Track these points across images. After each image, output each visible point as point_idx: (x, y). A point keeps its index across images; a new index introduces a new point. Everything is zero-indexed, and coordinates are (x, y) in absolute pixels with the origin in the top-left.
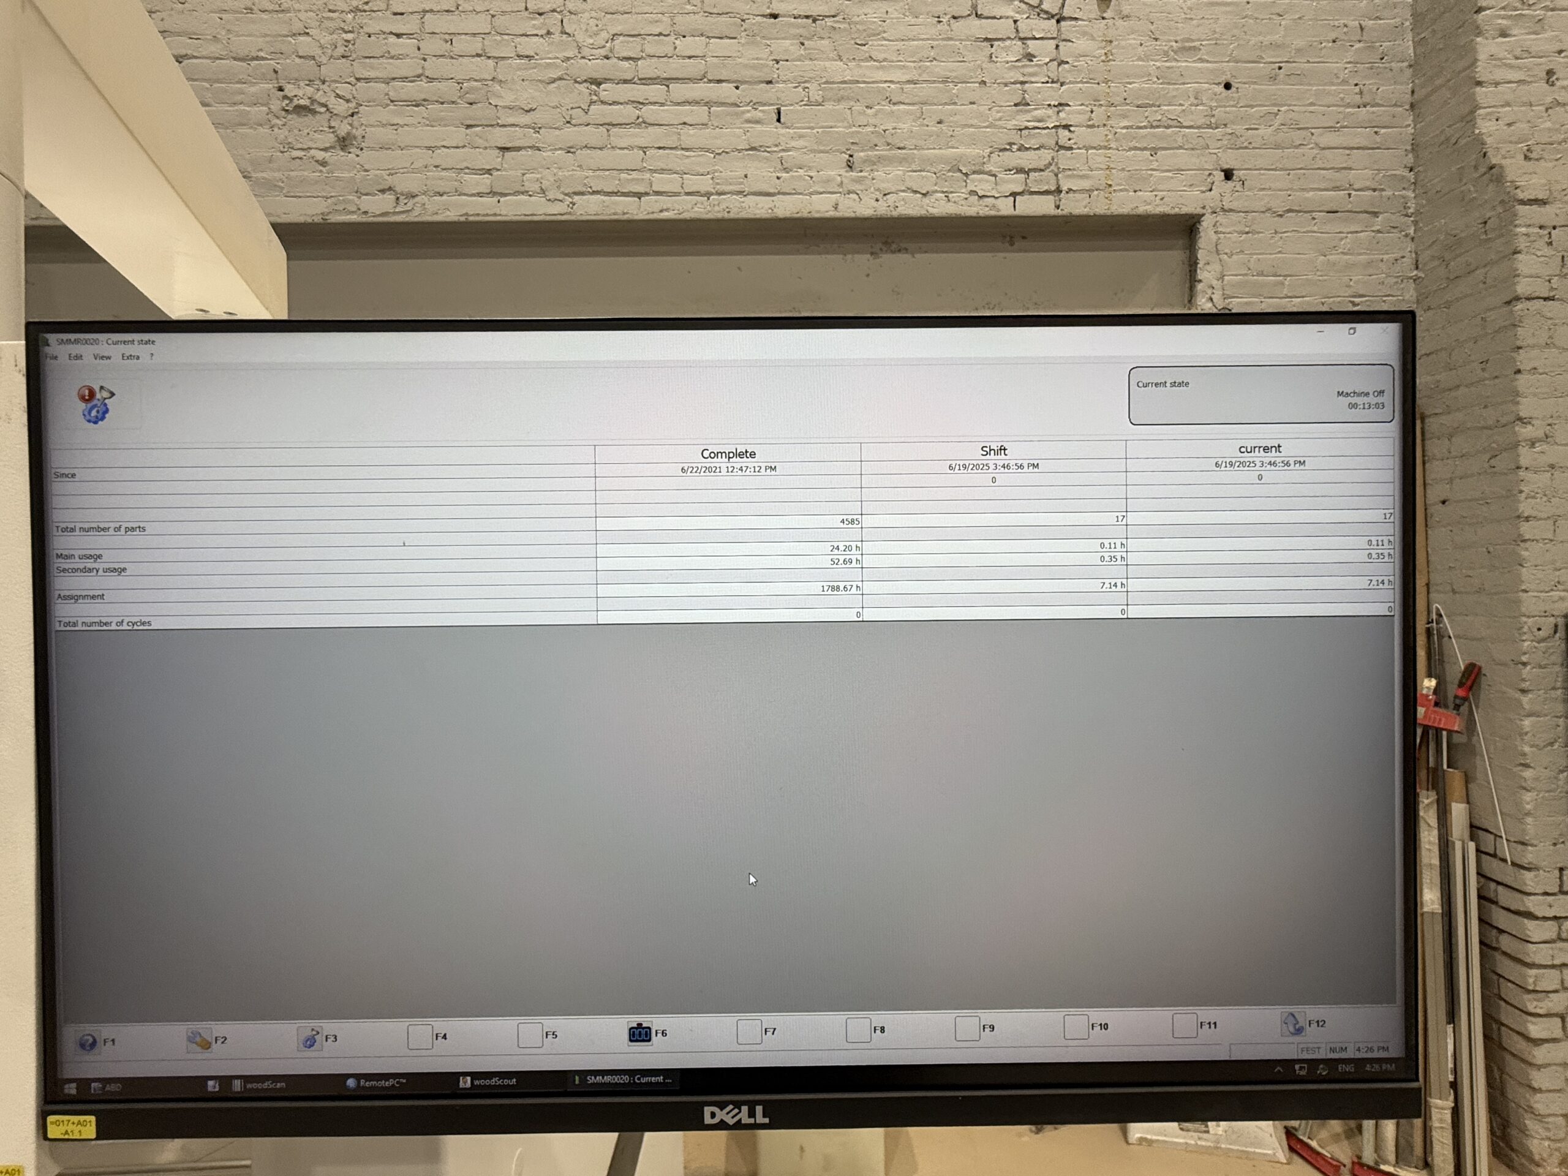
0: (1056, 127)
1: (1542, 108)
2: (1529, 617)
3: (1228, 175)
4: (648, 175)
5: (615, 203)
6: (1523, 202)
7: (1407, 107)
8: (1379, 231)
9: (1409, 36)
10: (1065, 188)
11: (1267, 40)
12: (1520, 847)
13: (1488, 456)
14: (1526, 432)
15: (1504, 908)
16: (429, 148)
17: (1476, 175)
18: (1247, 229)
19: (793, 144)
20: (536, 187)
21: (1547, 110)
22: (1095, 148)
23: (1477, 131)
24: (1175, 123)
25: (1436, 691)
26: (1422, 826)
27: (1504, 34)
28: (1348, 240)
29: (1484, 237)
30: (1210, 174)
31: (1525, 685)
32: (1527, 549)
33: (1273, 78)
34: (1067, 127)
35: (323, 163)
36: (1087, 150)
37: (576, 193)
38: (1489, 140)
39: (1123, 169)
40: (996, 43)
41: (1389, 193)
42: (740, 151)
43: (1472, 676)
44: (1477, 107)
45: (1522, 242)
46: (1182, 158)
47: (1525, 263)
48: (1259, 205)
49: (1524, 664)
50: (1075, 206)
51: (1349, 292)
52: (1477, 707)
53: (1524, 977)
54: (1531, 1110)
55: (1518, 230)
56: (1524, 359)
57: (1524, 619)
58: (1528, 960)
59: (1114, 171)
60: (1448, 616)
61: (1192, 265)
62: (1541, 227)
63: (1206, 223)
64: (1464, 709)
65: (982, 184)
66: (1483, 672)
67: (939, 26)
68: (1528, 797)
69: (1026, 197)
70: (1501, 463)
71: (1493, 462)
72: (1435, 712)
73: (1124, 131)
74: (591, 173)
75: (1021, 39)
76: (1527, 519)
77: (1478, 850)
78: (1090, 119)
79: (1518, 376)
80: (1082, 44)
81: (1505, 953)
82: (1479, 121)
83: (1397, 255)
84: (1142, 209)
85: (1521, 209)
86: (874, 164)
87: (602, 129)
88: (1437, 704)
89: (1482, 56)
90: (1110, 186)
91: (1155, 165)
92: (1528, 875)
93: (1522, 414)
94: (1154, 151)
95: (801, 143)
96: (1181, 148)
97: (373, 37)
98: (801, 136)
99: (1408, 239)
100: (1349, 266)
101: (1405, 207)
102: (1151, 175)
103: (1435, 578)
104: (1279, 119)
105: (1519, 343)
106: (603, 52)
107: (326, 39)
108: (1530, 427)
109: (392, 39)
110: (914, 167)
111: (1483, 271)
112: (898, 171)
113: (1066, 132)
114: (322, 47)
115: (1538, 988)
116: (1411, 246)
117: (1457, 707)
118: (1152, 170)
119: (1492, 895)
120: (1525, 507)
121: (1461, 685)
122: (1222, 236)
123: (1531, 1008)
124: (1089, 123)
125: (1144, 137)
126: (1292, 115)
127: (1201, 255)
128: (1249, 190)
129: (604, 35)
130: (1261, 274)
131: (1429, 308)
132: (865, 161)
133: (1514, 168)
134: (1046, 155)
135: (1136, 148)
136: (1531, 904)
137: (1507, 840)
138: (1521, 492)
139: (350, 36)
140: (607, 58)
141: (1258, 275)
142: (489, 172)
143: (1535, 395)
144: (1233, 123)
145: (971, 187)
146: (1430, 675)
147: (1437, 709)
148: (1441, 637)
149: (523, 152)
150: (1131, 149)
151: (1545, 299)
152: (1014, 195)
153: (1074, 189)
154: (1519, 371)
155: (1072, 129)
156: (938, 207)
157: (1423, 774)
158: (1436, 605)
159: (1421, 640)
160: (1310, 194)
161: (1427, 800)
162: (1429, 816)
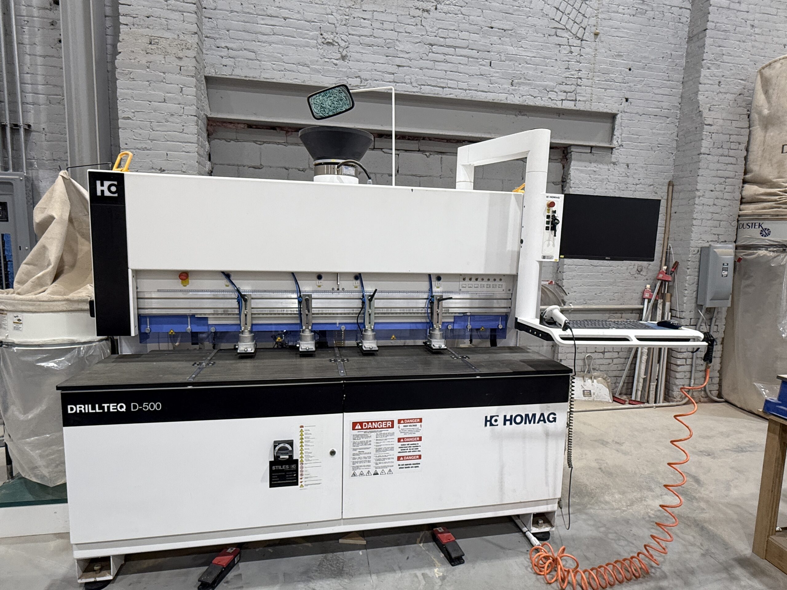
0: (577, 78)
1: (716, 93)
2: (692, 247)
3: (627, 100)
4: (446, 81)
5: (435, 90)
6: (706, 124)
7: (681, 83)
8: (668, 123)
9: (685, 59)
10: (578, 100)
11: (644, 55)
12: (682, 313)
13: (688, 200)
14: (698, 193)
16: (373, 63)
17: (696, 112)
18: (630, 119)
19: (495, 75)
20: (409, 81)
22: (588, 86)
23: (698, 98)
24: (613, 80)
25: (666, 270)
26: (658, 309)
28: (659, 126)
29: (695, 132)
30: (622, 99)
31: (688, 267)
32: (694, 228)
33: (644, 68)
34: (580, 78)
35: (336, 65)
36: (586, 87)
37: (422, 85)
38: (701, 102)
39: (596, 95)
40: (562, 46)
41: (672, 111)
42: (477, 75)
43: (676, 264)
44: (699, 91)
45: (704, 137)
46: (614, 93)
47: (704, 143)
48: (635, 112)
49: (689, 261)
50: (581, 107)
51: (657, 143)
52: (676, 273)
54: (675, 384)
55: (704, 133)
56: (700, 172)
59: (593, 95)
60: (672, 248)
61: (613, 129)
62: (710, 133)
63: (618, 116)
64: (673, 275)
65: (553, 95)
66: (679, 264)
67: (544, 38)
68: (685, 298)
69: (566, 101)
70: (691, 202)
71: (689, 202)
73: (597, 82)
74: (427, 78)
75: (570, 46)
76: (695, 219)
77: (671, 315)
78: (588, 76)
79: (698, 177)
80: (588, 50)
82: (699, 96)
83: (673, 132)
84: (600, 110)
85: (705, 126)
86: (520, 84)
87: (432, 62)
88: (666, 273)
90: (592, 100)
91: (606, 94)
92: (682, 320)
93: (698, 188)
94: (606, 89)
95: (497, 75)
96: (614, 89)
97: (356, 19)
98: (497, 72)
99: (676, 127)
100: (658, 134)
101: (676, 116)
102: (604, 98)
103: (670, 236)
104: (644, 82)
105: (700, 167)
106: (435, 34)
107: (339, 17)
109: (362, 20)
110: (532, 87)
111: (694, 143)
112: (527, 88)
113: (580, 80)
114: (337, 20)
116: (676, 129)
117: (671, 274)
118: (604, 96)
120: (695, 216)
121: (673, 268)
122: (623, 120)
123: (679, 357)
124: (587, 78)
125: (604, 84)
126: (648, 82)
127: (616, 126)
128: (632, 106)
129: (435, 28)
131: (679, 151)
132: (518, 83)
133: (705, 113)
134: (573, 87)
135: (601, 88)
137: (679, 311)
138: (695, 211)
139: (347, 17)
140: (436, 36)
141: (632, 135)
142: (393, 74)
143: (702, 183)
144: (630, 82)
145: (549, 96)
146: (665, 265)
147: (666, 275)
148: (670, 254)
149: (405, 68)
150: (599, 88)
151: (708, 154)
152: (562, 100)
153: (581, 100)
154: (698, 175)
155: (582, 79)
156: (539, 102)
157: (660, 295)
158: (670, 244)
159: (664, 255)
160: (650, 109)
161: (660, 301)
162: (660, 307)
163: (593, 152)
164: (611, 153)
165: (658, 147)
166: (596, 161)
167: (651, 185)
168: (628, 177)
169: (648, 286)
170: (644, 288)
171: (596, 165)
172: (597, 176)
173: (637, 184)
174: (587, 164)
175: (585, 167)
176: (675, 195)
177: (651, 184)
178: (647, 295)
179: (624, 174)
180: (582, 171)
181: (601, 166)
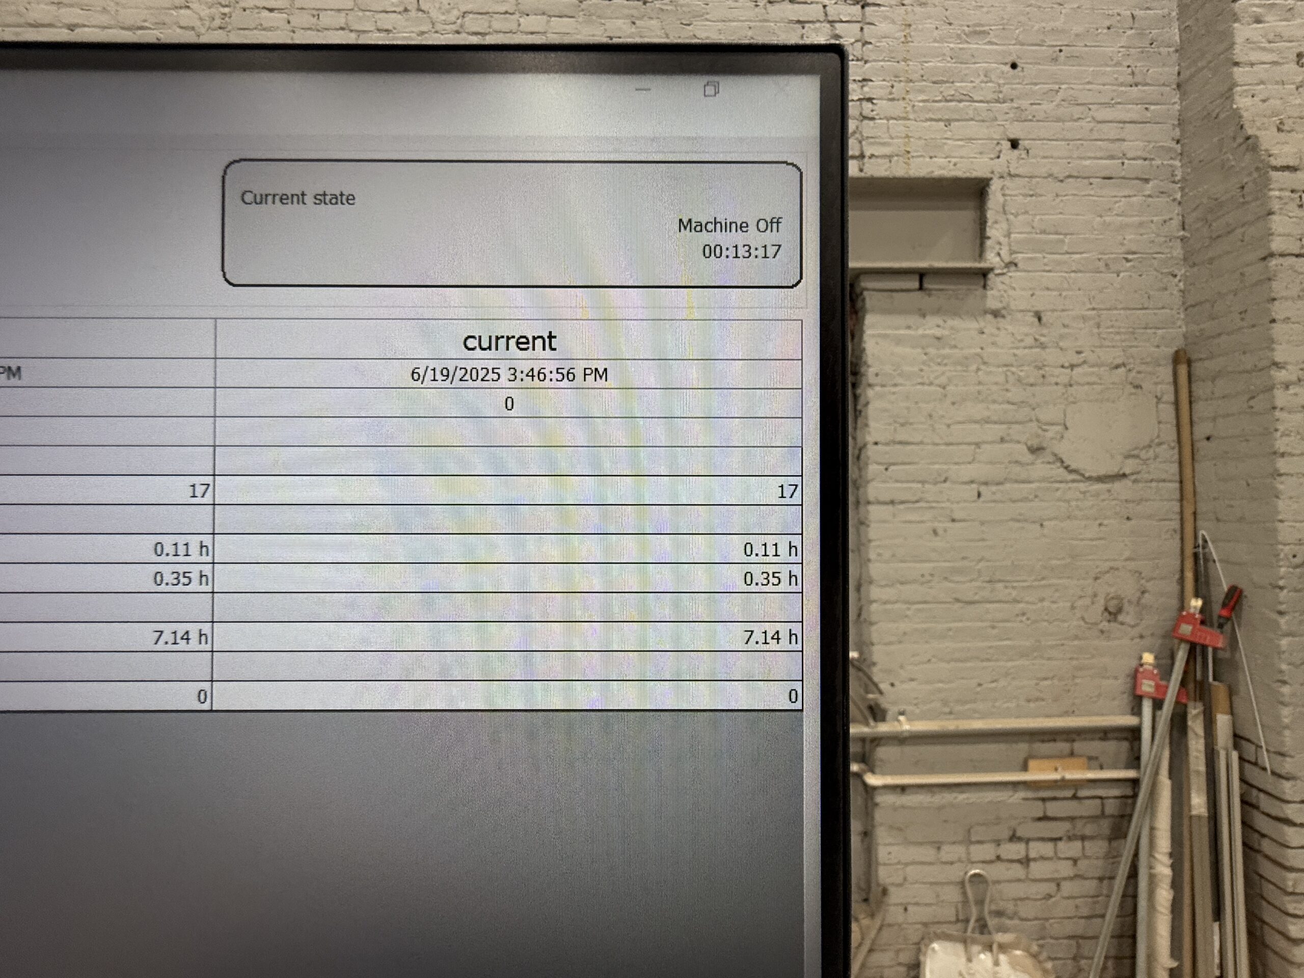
0: (860, 100)
1: (1293, 87)
2: (1285, 545)
3: (1014, 144)
6: (1276, 169)
7: (1174, 86)
8: (1150, 196)
9: (1176, 24)
10: (867, 154)
11: (1049, 26)
12: (1279, 758)
13: (1247, 397)
14: (1281, 375)
15: (1263, 813)
17: (1235, 145)
18: (1031, 193)
21: (1297, 89)
22: (895, 119)
23: (1235, 106)
24: (967, 98)
25: (1202, 610)
26: (1191, 734)
27: (1258, 21)
28: (1121, 204)
29: (1241, 200)
30: (998, 143)
31: (1283, 608)
32: (1282, 483)
33: (1055, 60)
34: (870, 100)
36: (888, 120)
38: (1245, 114)
39: (920, 138)
40: (807, 25)
41: (1159, 162)
43: (1234, 597)
44: (1235, 85)
45: (1276, 206)
46: (972, 129)
47: (1280, 224)
48: (1043, 171)
49: (1281, 588)
50: (875, 169)
51: (1123, 249)
52: (1239, 626)
53: (1284, 879)
55: (1272, 193)
56: (1279, 310)
57: (1280, 547)
58: (1288, 864)
59: (912, 140)
60: (1213, 542)
61: (982, 223)
62: (1292, 191)
63: (995, 187)
64: (1227, 627)
66: (1245, 593)
67: (757, 10)
68: (1285, 711)
70: (1259, 404)
71: (1252, 403)
72: (1200, 630)
73: (921, 104)
75: (830, 22)
76: (1283, 455)
77: (1241, 759)
78: (891, 93)
79: (1274, 325)
80: (883, 27)
81: (1267, 857)
82: (1237, 98)
83: (1166, 217)
84: (937, 173)
85: (1274, 175)
88: (1203, 622)
89: (1239, 39)
90: (908, 152)
91: (949, 134)
92: (1287, 785)
93: (1277, 359)
94: (948, 122)
96: (972, 119)
97: (248, 12)
99: (1176, 203)
100: (1123, 227)
101: (1173, 175)
102: (945, 144)
103: (1202, 507)
104: (1061, 95)
105: (1273, 295)
106: (454, 27)
107: (205, 12)
108: (1284, 372)
109: (266, 13)
111: (1242, 230)
113: (869, 105)
114: (201, 19)
115: (1297, 891)
116: (1177, 209)
117: (1221, 626)
118: (946, 139)
119: (1254, 801)
120: (1281, 444)
121: (1224, 605)
122: (1008, 198)
123: (1290, 909)
124: (890, 97)
125: (939, 109)
126: (1071, 92)
127: (990, 215)
128: (1035, 157)
129: (455, 13)
130: (1043, 232)
131: (1194, 264)
133: (1268, 139)
135: (931, 120)
136: (1290, 811)
137: (1268, 751)
138: (1276, 430)
139: (226, 10)
140: (458, 32)
141: (1041, 233)
143: (1289, 342)
144: (1019, 98)
146: (1197, 595)
147: (1203, 627)
148: (1206, 560)
150: (927, 120)
151: (1297, 256)
153: (876, 154)
154: (1273, 321)
155: (874, 101)
157: (1191, 686)
158: (1202, 532)
159: (1189, 564)
160: (1088, 162)
161: (1195, 711)
162: (1196, 726)
163: (926, 285)
164: (984, 287)
165: (1127, 260)
166: (938, 311)
167: (1117, 367)
168: (1043, 346)
169: (1148, 658)
170: (1134, 663)
171: (940, 322)
172: (947, 351)
173: (1072, 367)
174: (913, 320)
175: (909, 327)
176: (1200, 390)
177: (1119, 361)
178: (1147, 686)
179: (1029, 341)
180: (899, 341)
181: (956, 322)
